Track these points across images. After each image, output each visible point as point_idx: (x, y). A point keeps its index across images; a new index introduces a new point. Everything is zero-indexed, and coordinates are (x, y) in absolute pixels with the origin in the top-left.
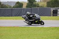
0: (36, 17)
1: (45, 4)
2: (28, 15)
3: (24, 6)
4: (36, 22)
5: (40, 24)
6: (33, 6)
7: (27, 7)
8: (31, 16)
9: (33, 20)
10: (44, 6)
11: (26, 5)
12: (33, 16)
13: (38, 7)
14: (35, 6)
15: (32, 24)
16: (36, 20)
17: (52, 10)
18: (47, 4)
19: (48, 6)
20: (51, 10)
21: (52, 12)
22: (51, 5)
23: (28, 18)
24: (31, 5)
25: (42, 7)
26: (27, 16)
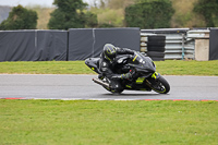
0: (137, 62)
1: (118, 16)
2: (110, 57)
3: (42, 24)
4: (140, 81)
5: (156, 90)
6: (73, 24)
7: (52, 25)
8: (120, 61)
9: (127, 75)
10: (116, 23)
11: (49, 17)
12: (129, 60)
13: (93, 25)
14: (82, 21)
15: (125, 92)
16: (140, 74)
17: (146, 39)
18: (126, 16)
19: (128, 23)
20: (142, 39)
21: (143, 44)
22: (140, 18)
23: (109, 66)
24: (68, 19)
25: (107, 26)
26: (105, 60)
